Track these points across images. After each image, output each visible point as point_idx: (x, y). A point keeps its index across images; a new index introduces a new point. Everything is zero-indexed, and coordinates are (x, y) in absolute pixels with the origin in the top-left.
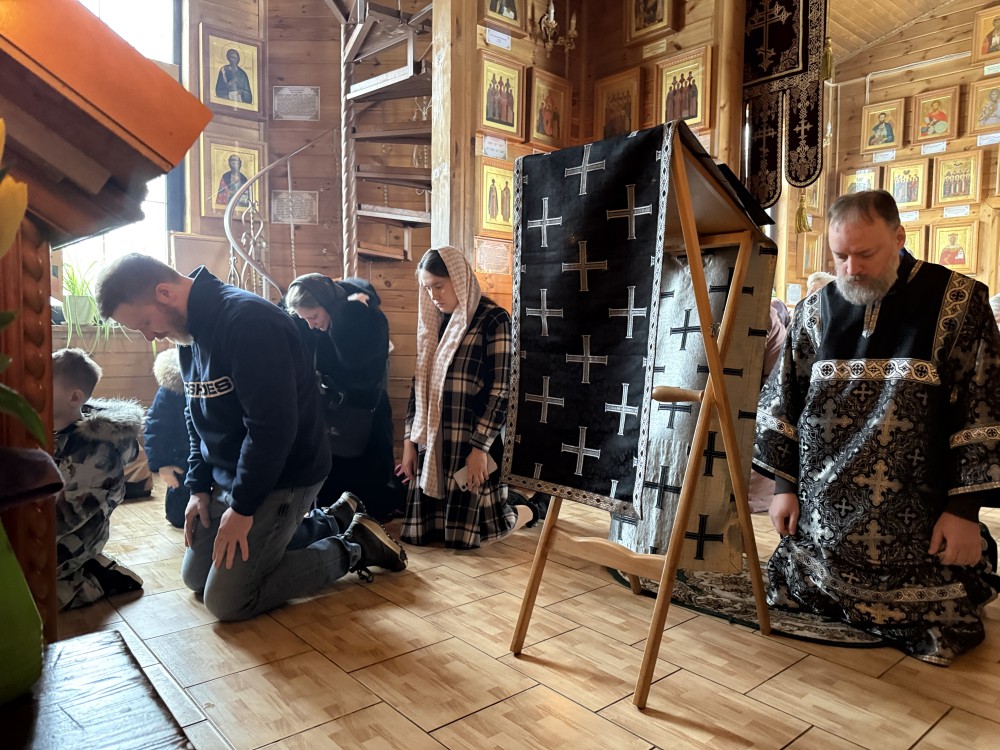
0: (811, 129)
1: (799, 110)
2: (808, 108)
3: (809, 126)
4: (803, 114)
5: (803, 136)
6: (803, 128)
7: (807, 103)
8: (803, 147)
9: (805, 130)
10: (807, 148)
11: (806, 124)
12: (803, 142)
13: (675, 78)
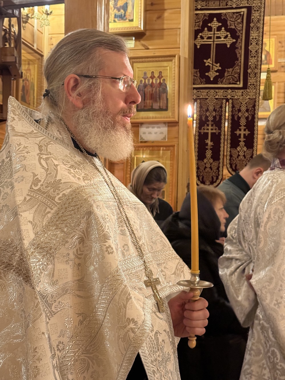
0: (249, 134)
1: (239, 118)
2: (247, 118)
3: (247, 132)
4: (243, 122)
5: (242, 139)
6: (242, 133)
7: (246, 114)
8: (242, 148)
9: (244, 135)
10: (245, 149)
11: (245, 130)
12: (242, 144)
13: (145, 74)
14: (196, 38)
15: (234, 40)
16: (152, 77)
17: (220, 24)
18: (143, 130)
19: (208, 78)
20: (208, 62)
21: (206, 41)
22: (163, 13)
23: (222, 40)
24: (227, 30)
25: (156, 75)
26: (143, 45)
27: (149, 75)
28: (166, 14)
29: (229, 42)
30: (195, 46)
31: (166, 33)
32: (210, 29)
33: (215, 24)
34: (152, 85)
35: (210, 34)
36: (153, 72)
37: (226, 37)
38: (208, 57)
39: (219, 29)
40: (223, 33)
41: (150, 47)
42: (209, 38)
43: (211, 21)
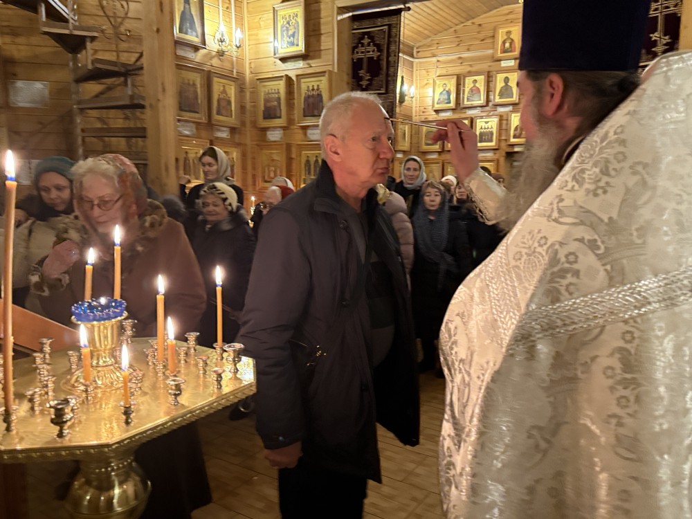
13: (308, 87)
14: (353, 53)
15: (379, 53)
16: (313, 90)
17: (369, 40)
18: (309, 132)
19: (361, 85)
20: (362, 73)
21: (360, 56)
22: (320, 37)
23: (371, 54)
24: (375, 45)
25: (315, 88)
26: (308, 64)
27: (311, 88)
28: (323, 38)
29: (375, 55)
30: (353, 59)
31: (323, 53)
32: (363, 45)
33: (366, 41)
34: (313, 96)
35: (363, 49)
36: (313, 86)
37: (373, 51)
38: (361, 69)
39: (369, 45)
40: (371, 48)
41: (312, 65)
42: (362, 52)
43: (363, 38)
